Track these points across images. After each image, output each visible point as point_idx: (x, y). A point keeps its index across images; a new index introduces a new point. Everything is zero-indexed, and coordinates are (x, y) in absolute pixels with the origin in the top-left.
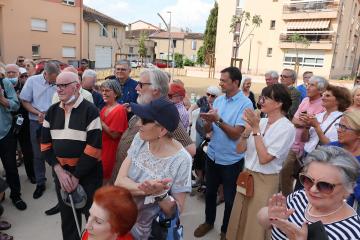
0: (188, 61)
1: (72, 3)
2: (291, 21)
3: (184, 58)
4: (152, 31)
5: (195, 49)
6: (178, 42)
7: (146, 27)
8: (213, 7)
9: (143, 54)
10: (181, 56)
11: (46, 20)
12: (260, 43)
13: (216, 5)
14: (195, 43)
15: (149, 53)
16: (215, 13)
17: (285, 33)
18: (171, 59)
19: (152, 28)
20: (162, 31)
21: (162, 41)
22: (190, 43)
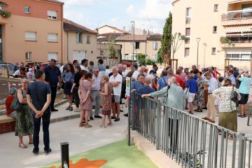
0: (149, 61)
1: (55, 18)
2: (228, 26)
3: (147, 58)
4: (118, 35)
5: (156, 49)
6: (141, 44)
7: (112, 31)
8: (168, 16)
9: (113, 56)
10: (144, 57)
11: (36, 33)
12: (205, 44)
13: (171, 15)
14: (157, 44)
15: (117, 55)
16: (169, 22)
17: (225, 35)
18: (135, 59)
19: (117, 32)
20: (126, 34)
21: (126, 43)
22: (151, 44)
